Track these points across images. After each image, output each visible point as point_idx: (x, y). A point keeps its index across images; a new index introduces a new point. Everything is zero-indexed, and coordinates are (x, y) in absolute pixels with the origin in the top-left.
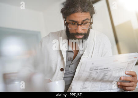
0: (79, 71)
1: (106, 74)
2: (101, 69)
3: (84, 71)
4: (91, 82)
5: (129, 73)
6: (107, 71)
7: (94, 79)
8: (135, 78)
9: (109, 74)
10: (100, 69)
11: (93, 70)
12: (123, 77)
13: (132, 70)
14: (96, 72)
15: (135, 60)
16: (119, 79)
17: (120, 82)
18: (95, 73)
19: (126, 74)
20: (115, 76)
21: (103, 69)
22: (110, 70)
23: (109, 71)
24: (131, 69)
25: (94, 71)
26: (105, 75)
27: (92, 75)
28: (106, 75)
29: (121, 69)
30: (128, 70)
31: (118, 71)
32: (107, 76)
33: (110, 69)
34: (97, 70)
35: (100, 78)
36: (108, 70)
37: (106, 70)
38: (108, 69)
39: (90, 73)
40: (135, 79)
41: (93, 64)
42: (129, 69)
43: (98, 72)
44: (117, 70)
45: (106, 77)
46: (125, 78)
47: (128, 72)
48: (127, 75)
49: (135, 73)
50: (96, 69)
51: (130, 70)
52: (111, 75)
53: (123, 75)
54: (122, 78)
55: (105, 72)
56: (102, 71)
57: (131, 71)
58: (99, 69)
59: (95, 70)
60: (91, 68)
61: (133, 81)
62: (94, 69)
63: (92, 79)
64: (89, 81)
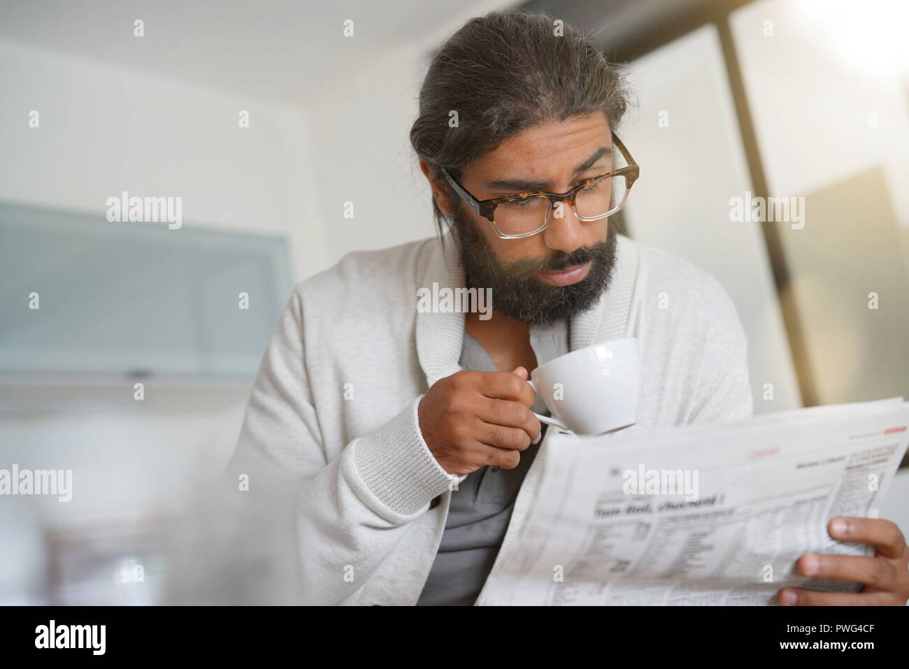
0: (528, 517)
1: (705, 535)
2: (670, 506)
3: (557, 518)
4: (604, 584)
5: (852, 528)
6: (707, 516)
7: (623, 569)
8: (895, 562)
9: (723, 536)
10: (661, 509)
11: (617, 512)
12: (819, 554)
13: (874, 514)
14: (640, 524)
15: (891, 450)
16: (786, 569)
17: (798, 589)
18: (629, 531)
19: (832, 537)
20: (760, 550)
21: (682, 506)
22: (731, 512)
23: (720, 519)
24: (869, 505)
25: (623, 517)
26: (695, 546)
27: (610, 547)
28: (705, 541)
29: (805, 508)
30: (845, 514)
31: (780, 518)
32: (710, 548)
33: (726, 505)
34: (646, 509)
35: (663, 563)
36: (717, 514)
37: (704, 509)
38: (717, 507)
39: (601, 533)
40: (894, 572)
41: (615, 472)
42: (857, 507)
43: (648, 526)
44: (776, 511)
45: (704, 554)
46: (829, 566)
47: (849, 521)
48: (842, 541)
49: (893, 533)
50: (639, 504)
51: (861, 514)
52: (737, 546)
53: (814, 545)
54: (812, 566)
55: (699, 526)
56: (673, 519)
57: (865, 521)
58: (655, 507)
59: (630, 510)
60: (600, 502)
61: (885, 581)
62: (623, 506)
63: (613, 570)
64: (595, 580)
